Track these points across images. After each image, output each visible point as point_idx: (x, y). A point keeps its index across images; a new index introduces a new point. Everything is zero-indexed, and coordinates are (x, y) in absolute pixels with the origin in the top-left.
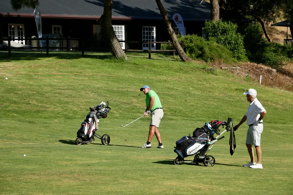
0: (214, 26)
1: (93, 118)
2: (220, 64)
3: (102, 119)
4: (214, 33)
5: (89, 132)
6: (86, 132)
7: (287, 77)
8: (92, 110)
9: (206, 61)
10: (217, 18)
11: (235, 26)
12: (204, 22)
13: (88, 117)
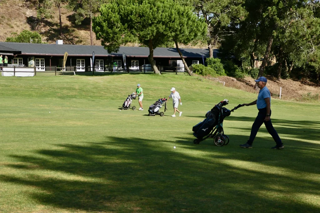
0: (210, 60)
1: (129, 99)
2: (209, 77)
3: (133, 100)
4: (210, 63)
5: (127, 105)
6: (126, 105)
7: (242, 83)
8: (129, 96)
9: (203, 76)
10: (212, 56)
11: (220, 60)
12: (206, 58)
13: (127, 98)
